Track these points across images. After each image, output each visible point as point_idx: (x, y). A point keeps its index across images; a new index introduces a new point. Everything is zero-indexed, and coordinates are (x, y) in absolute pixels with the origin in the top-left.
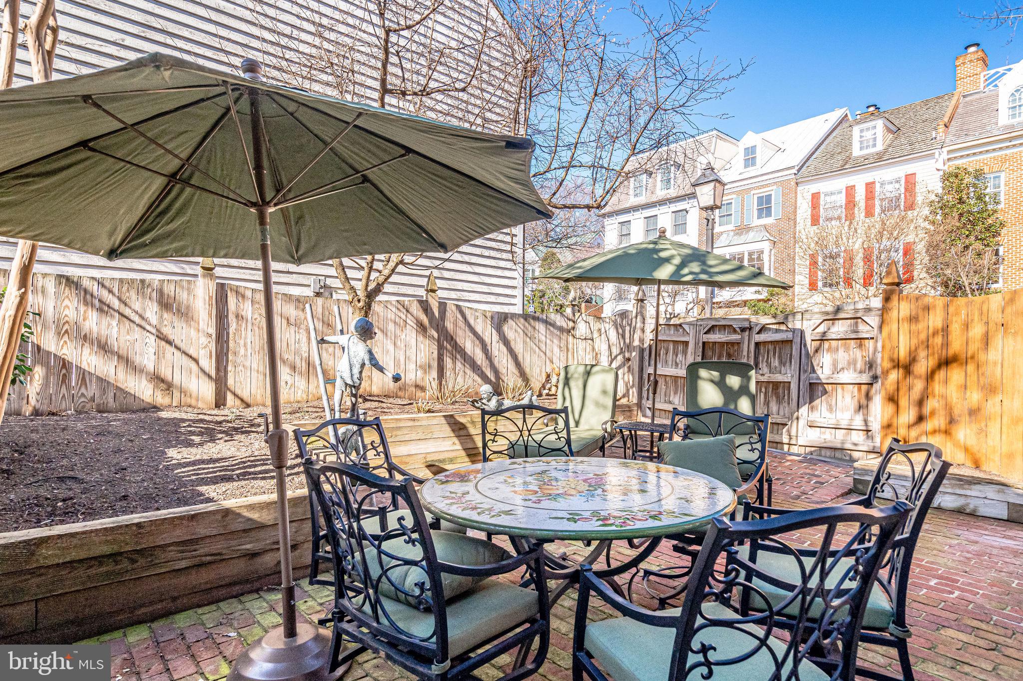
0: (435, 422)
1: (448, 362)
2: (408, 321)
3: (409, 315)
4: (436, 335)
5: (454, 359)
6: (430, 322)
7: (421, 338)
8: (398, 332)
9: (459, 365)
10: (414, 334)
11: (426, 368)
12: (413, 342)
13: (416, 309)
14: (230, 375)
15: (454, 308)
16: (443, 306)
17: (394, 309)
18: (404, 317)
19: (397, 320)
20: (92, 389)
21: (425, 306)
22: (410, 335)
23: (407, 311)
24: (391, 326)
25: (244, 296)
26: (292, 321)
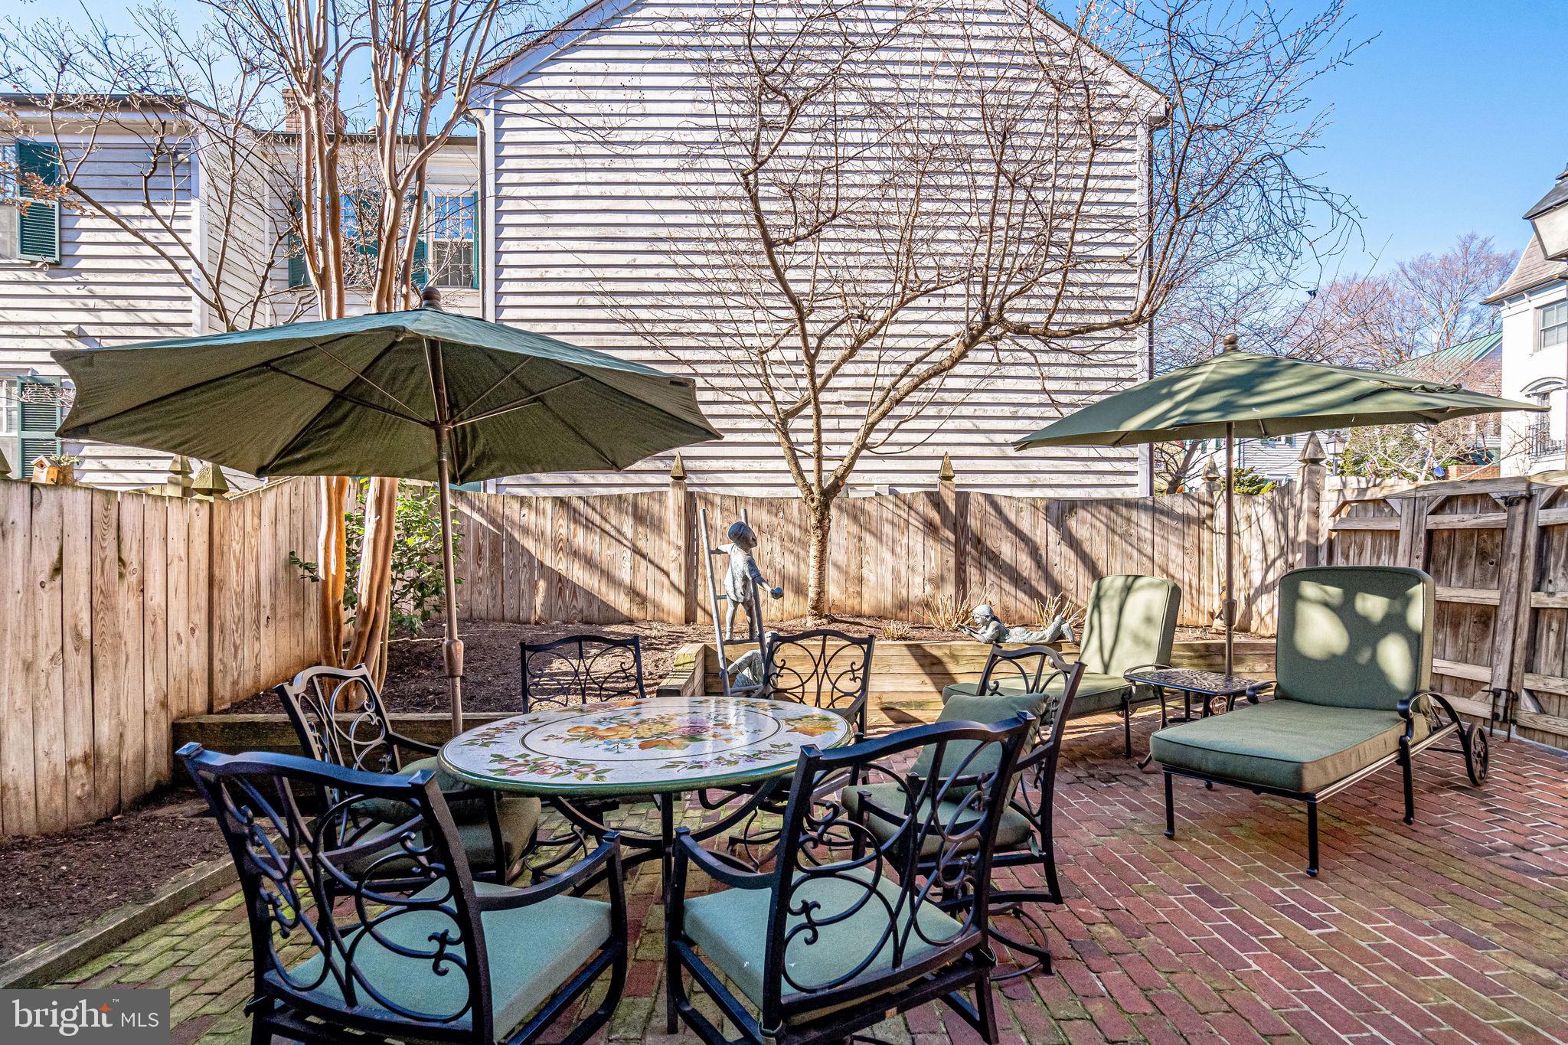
0: (892, 652)
1: (973, 573)
2: (911, 520)
3: (912, 513)
4: (952, 537)
5: (981, 568)
6: (943, 521)
7: (930, 542)
8: (897, 535)
9: (991, 577)
10: (920, 538)
11: (938, 582)
12: (919, 548)
13: (923, 506)
14: (700, 589)
15: (981, 499)
16: (963, 499)
17: (891, 507)
18: (905, 516)
19: (896, 520)
20: (580, 603)
21: (935, 500)
22: (916, 539)
23: (910, 507)
24: (887, 529)
25: (712, 504)
26: (764, 527)
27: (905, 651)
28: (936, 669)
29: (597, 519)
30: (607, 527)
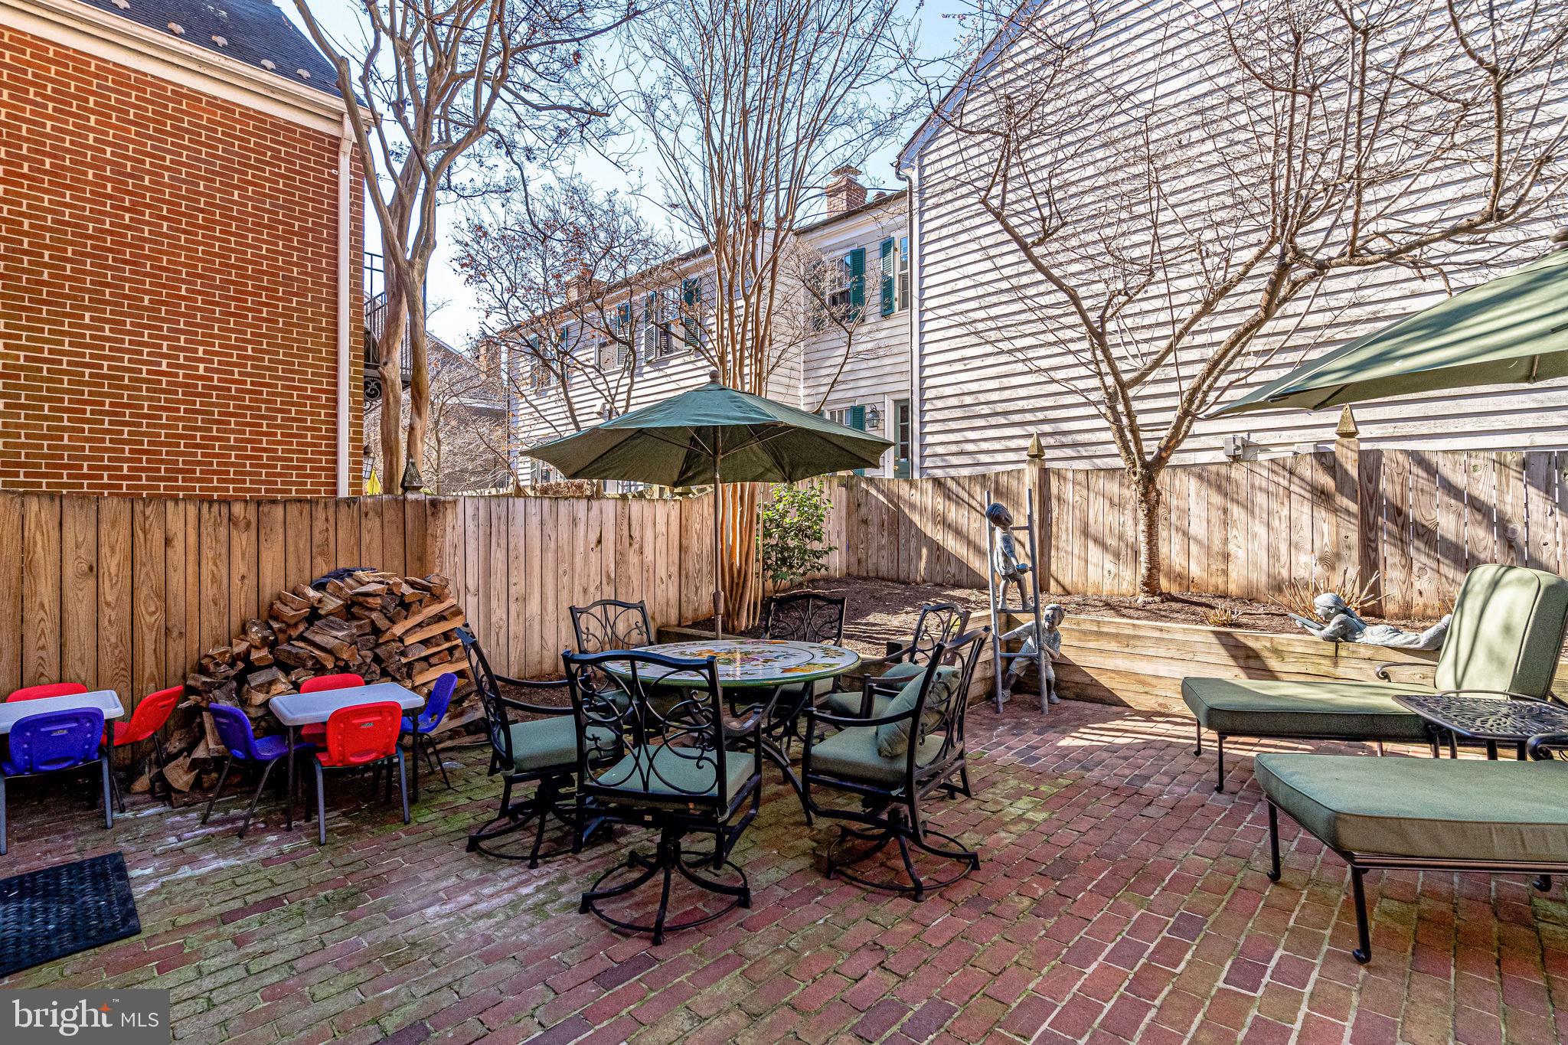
1: (1387, 551)
2: (1293, 488)
3: (1295, 479)
4: (1354, 507)
5: (1402, 544)
6: (1340, 488)
7: (1322, 513)
8: (1274, 506)
9: (1420, 559)
10: (1306, 508)
11: (1330, 561)
12: (1306, 519)
13: (1308, 470)
14: (1053, 560)
15: (1401, 458)
16: (1371, 463)
17: (1265, 473)
18: (1286, 483)
19: (1272, 488)
20: (953, 569)
21: (1328, 461)
22: (1303, 510)
23: (1291, 473)
24: (1261, 499)
25: (1065, 479)
26: (1116, 501)
27: (1213, 639)
28: (1252, 663)
29: (966, 496)
30: (974, 503)
